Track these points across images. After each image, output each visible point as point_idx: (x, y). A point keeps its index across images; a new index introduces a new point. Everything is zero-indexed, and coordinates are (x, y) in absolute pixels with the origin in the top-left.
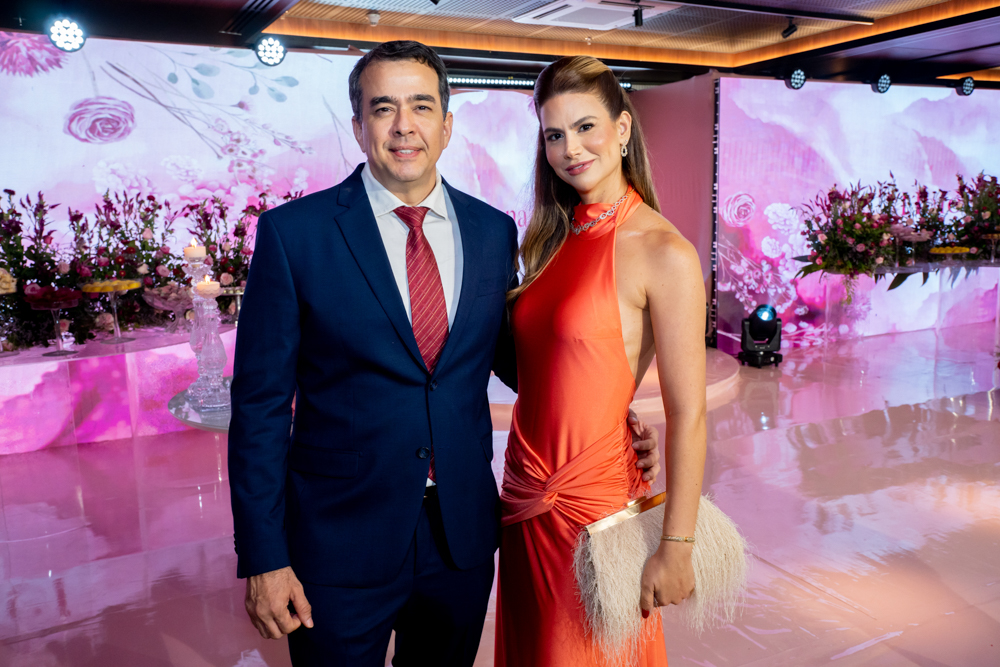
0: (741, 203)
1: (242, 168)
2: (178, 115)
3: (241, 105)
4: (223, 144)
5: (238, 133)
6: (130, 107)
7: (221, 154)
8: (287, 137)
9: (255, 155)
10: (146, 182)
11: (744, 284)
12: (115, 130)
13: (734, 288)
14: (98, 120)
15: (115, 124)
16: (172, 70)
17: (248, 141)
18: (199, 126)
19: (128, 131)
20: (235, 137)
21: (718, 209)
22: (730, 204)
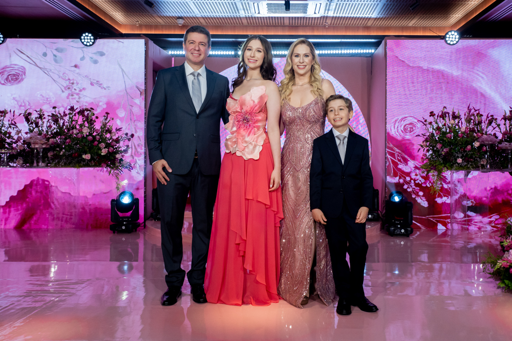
0: (407, 122)
1: (73, 97)
2: (46, 72)
3: (76, 66)
4: (65, 85)
5: (73, 79)
6: (24, 68)
7: (64, 90)
8: (97, 81)
9: (81, 91)
10: (28, 104)
11: (411, 179)
12: (17, 79)
13: (401, 181)
14: (10, 75)
15: (17, 77)
16: (45, 51)
17: (78, 84)
18: (56, 77)
19: (22, 79)
20: (72, 82)
21: (387, 126)
22: (397, 123)
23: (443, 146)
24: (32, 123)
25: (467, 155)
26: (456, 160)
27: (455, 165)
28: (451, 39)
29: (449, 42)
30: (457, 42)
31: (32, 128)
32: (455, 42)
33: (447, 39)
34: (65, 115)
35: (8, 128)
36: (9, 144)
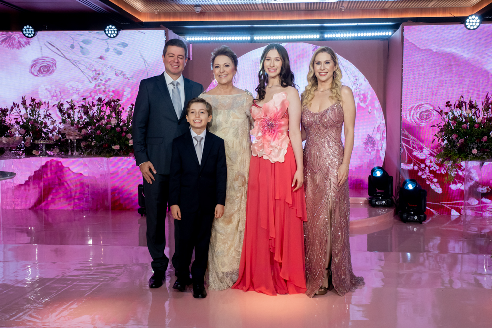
0: (423, 109)
1: (100, 87)
2: (74, 63)
3: (101, 57)
4: (92, 76)
5: (99, 70)
6: (55, 60)
7: (91, 80)
8: (122, 72)
9: (106, 81)
10: (59, 93)
12: (48, 71)
13: (416, 168)
14: (42, 66)
15: (48, 68)
16: (72, 43)
17: (103, 74)
18: (82, 68)
19: (53, 71)
20: (98, 72)
21: (403, 113)
22: (413, 110)
23: (459, 136)
24: (64, 114)
25: (482, 145)
26: (471, 150)
27: (469, 156)
28: (471, 24)
29: (469, 27)
30: (478, 26)
31: (64, 118)
32: (475, 27)
33: (467, 24)
34: (94, 105)
35: (43, 119)
36: (46, 134)
